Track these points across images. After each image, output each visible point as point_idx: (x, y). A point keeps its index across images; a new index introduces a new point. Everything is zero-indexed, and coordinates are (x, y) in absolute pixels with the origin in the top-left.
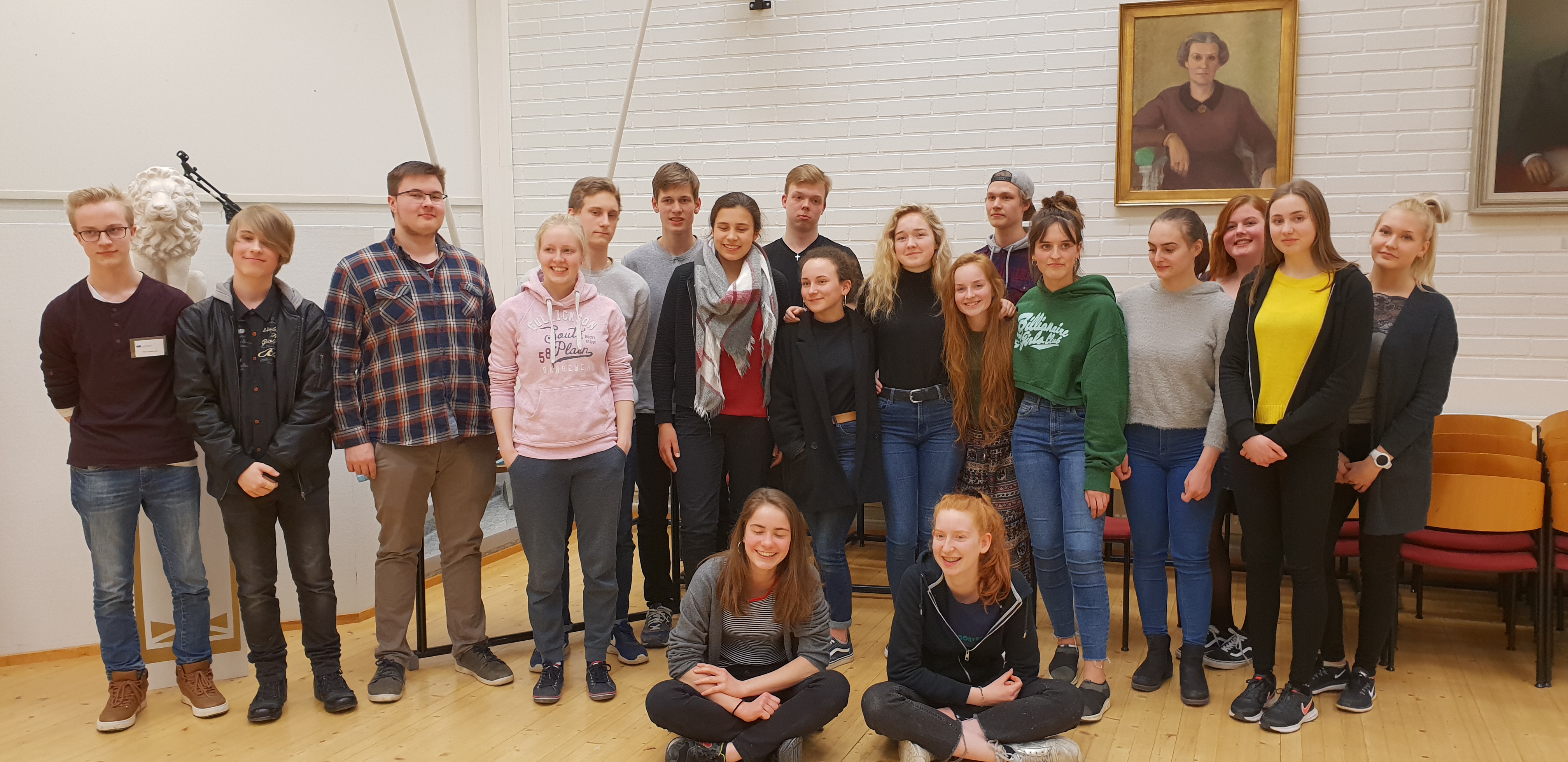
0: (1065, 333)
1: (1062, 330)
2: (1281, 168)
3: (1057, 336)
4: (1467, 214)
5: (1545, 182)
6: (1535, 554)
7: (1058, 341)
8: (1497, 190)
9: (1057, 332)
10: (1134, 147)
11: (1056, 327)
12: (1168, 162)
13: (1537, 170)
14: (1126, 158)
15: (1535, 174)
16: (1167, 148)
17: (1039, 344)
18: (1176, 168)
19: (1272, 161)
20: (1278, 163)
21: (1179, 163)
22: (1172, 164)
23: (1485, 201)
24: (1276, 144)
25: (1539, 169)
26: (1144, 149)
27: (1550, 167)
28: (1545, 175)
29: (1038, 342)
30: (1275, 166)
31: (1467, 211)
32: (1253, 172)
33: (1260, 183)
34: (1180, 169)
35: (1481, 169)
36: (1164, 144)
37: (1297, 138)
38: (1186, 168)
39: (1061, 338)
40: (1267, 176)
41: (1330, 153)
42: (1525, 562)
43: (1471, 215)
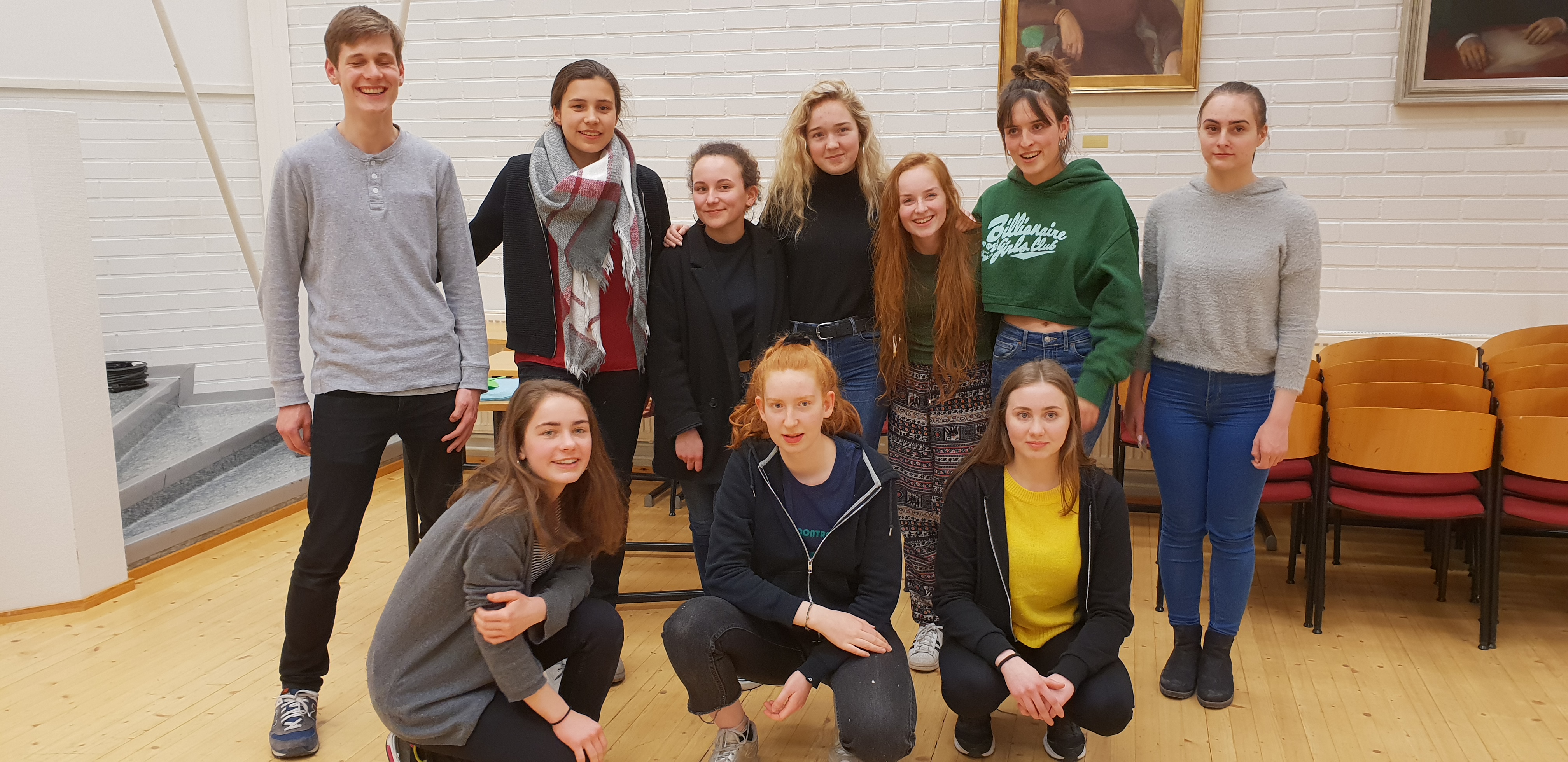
0: (1062, 236)
1: (1056, 231)
2: (1187, 51)
3: (1050, 240)
4: (1392, 105)
5: (1481, 68)
6: (1482, 498)
7: (1053, 245)
8: (1426, 77)
9: (1049, 235)
10: (1021, 26)
11: (1045, 229)
12: (1059, 43)
13: (1472, 54)
14: (1013, 37)
15: (1470, 58)
16: (1059, 27)
17: (1023, 253)
18: (1068, 51)
19: (1178, 43)
20: (1184, 45)
21: (1072, 44)
22: (1064, 47)
23: (1413, 90)
24: (1182, 22)
25: (1475, 53)
26: (1032, 27)
27: (1486, 50)
28: (1481, 59)
29: (1021, 249)
30: (1180, 49)
31: (1393, 101)
32: (1156, 56)
33: (1163, 69)
34: (1073, 51)
35: (1411, 51)
36: (1055, 22)
37: (1205, 15)
38: (1080, 51)
39: (1056, 241)
40: (1171, 61)
41: (1243, 34)
42: (1471, 507)
43: (1398, 105)
